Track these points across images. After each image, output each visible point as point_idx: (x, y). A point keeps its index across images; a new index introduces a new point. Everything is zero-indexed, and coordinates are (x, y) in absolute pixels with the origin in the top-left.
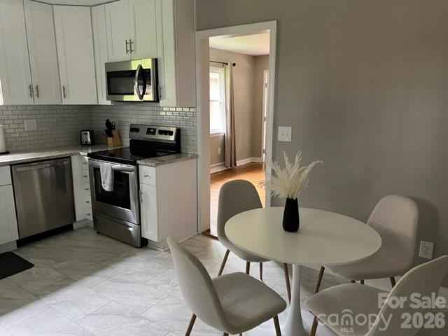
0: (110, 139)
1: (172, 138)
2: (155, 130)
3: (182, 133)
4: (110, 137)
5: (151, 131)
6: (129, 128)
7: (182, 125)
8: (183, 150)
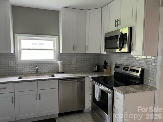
0: (105, 70)
1: (138, 74)
2: (128, 68)
3: (145, 71)
4: (105, 69)
5: (126, 68)
6: (114, 65)
7: (146, 67)
8: (145, 83)
